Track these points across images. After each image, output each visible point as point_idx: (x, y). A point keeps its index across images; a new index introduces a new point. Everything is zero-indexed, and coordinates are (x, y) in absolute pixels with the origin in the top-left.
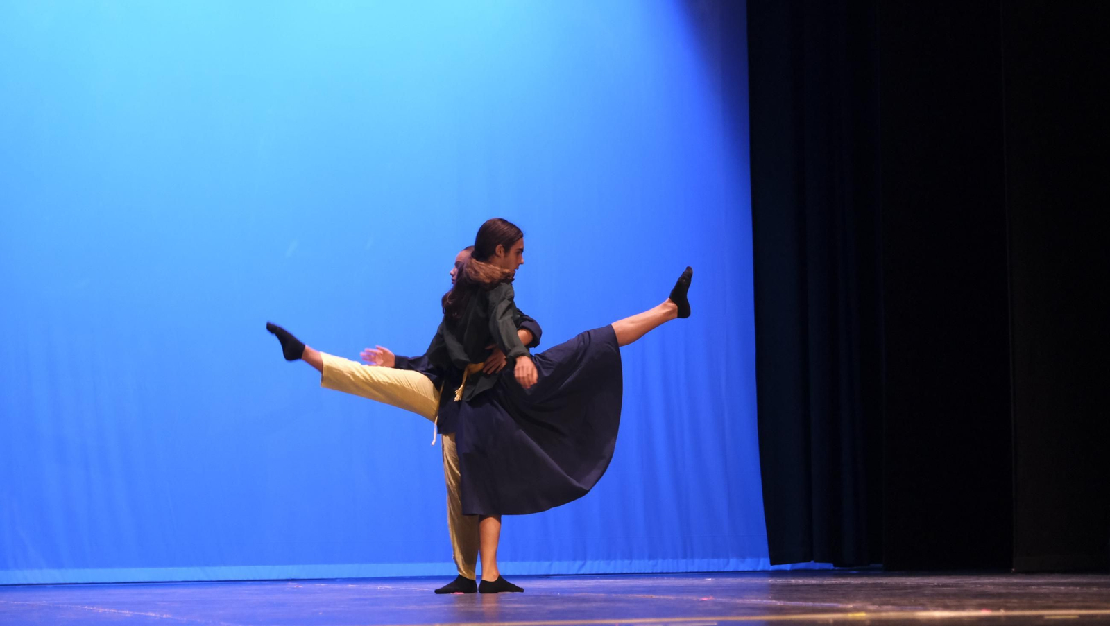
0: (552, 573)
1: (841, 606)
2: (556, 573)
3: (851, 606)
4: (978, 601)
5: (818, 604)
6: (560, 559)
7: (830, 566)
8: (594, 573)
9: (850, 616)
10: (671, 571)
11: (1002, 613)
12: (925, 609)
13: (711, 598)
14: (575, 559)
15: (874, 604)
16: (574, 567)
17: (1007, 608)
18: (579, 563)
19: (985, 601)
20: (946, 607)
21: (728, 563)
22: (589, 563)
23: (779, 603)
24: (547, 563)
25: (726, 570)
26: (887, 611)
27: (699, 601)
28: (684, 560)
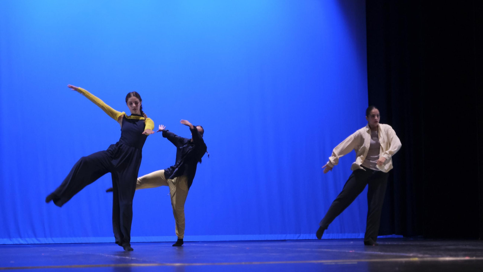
0: (287, 239)
1: (407, 255)
2: (289, 239)
3: (411, 255)
4: (464, 253)
5: (398, 254)
6: (290, 233)
7: (401, 236)
8: (304, 239)
9: (412, 259)
10: (336, 238)
11: (474, 258)
12: (442, 256)
13: (354, 251)
14: (296, 233)
15: (421, 254)
16: (296, 237)
17: (477, 256)
18: (298, 235)
19: (467, 253)
20: (451, 256)
21: (359, 235)
22: (302, 235)
23: (382, 253)
24: (285, 235)
25: (358, 238)
26: (426, 257)
27: (349, 253)
28: (341, 234)
